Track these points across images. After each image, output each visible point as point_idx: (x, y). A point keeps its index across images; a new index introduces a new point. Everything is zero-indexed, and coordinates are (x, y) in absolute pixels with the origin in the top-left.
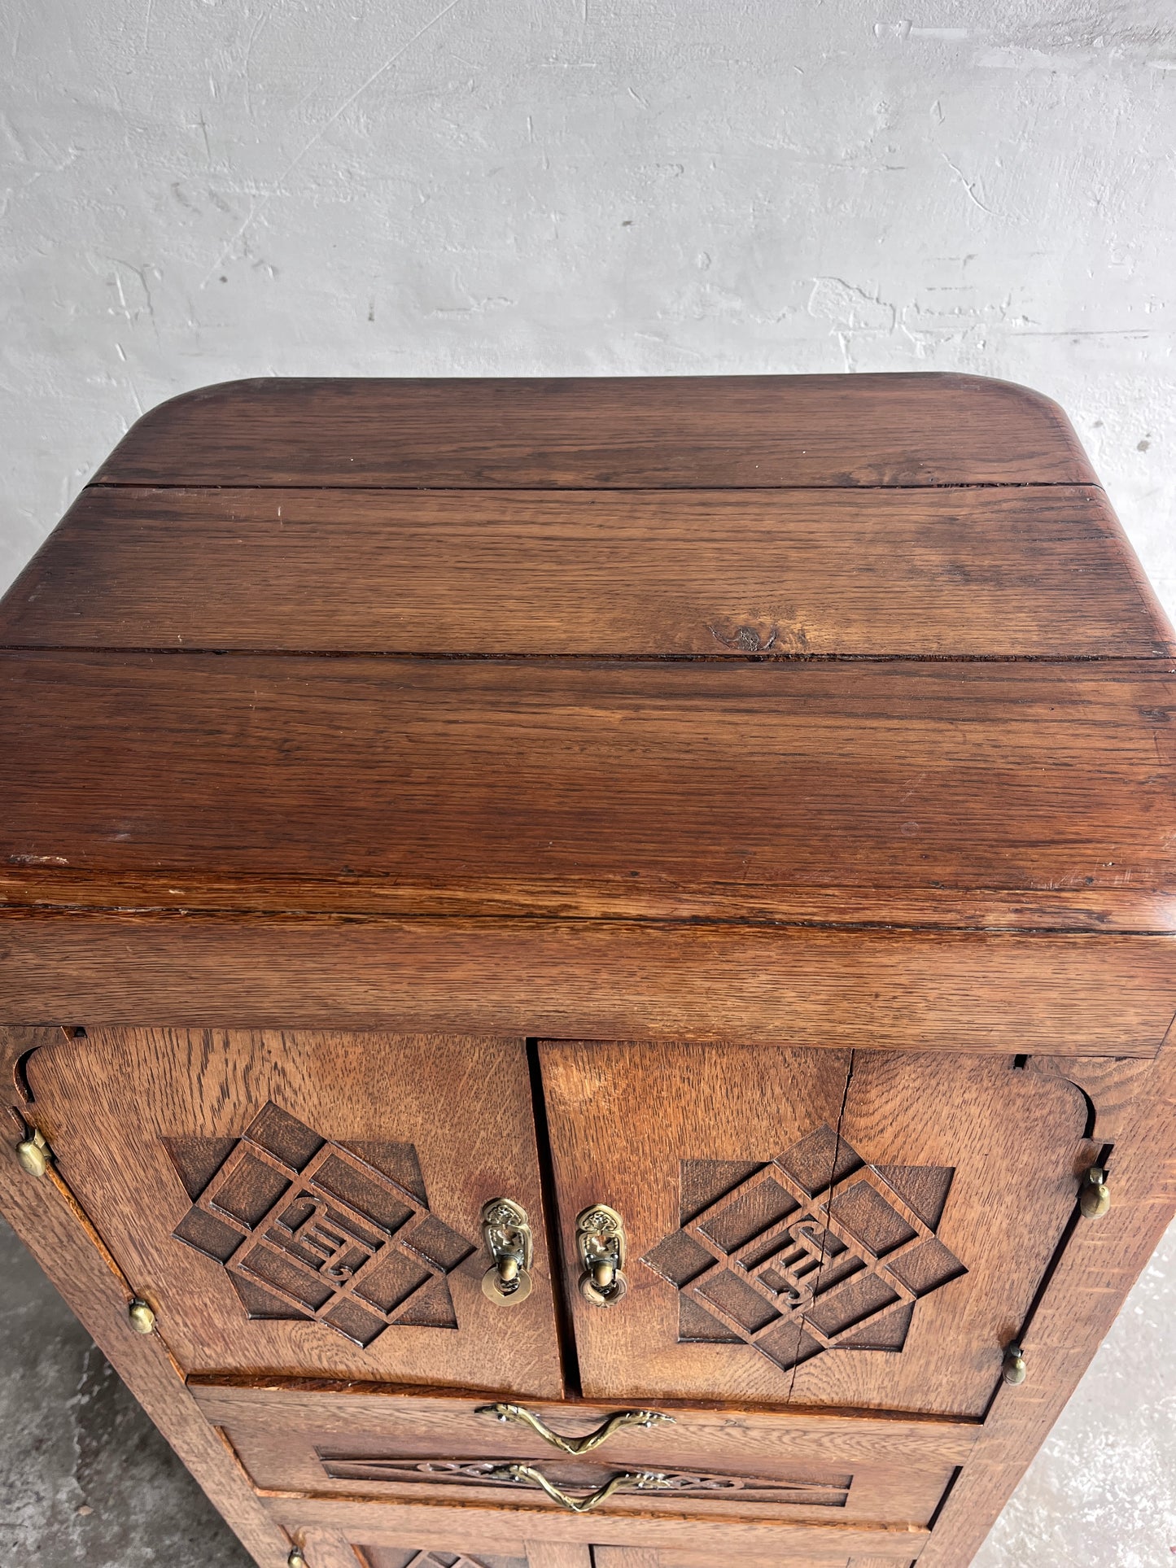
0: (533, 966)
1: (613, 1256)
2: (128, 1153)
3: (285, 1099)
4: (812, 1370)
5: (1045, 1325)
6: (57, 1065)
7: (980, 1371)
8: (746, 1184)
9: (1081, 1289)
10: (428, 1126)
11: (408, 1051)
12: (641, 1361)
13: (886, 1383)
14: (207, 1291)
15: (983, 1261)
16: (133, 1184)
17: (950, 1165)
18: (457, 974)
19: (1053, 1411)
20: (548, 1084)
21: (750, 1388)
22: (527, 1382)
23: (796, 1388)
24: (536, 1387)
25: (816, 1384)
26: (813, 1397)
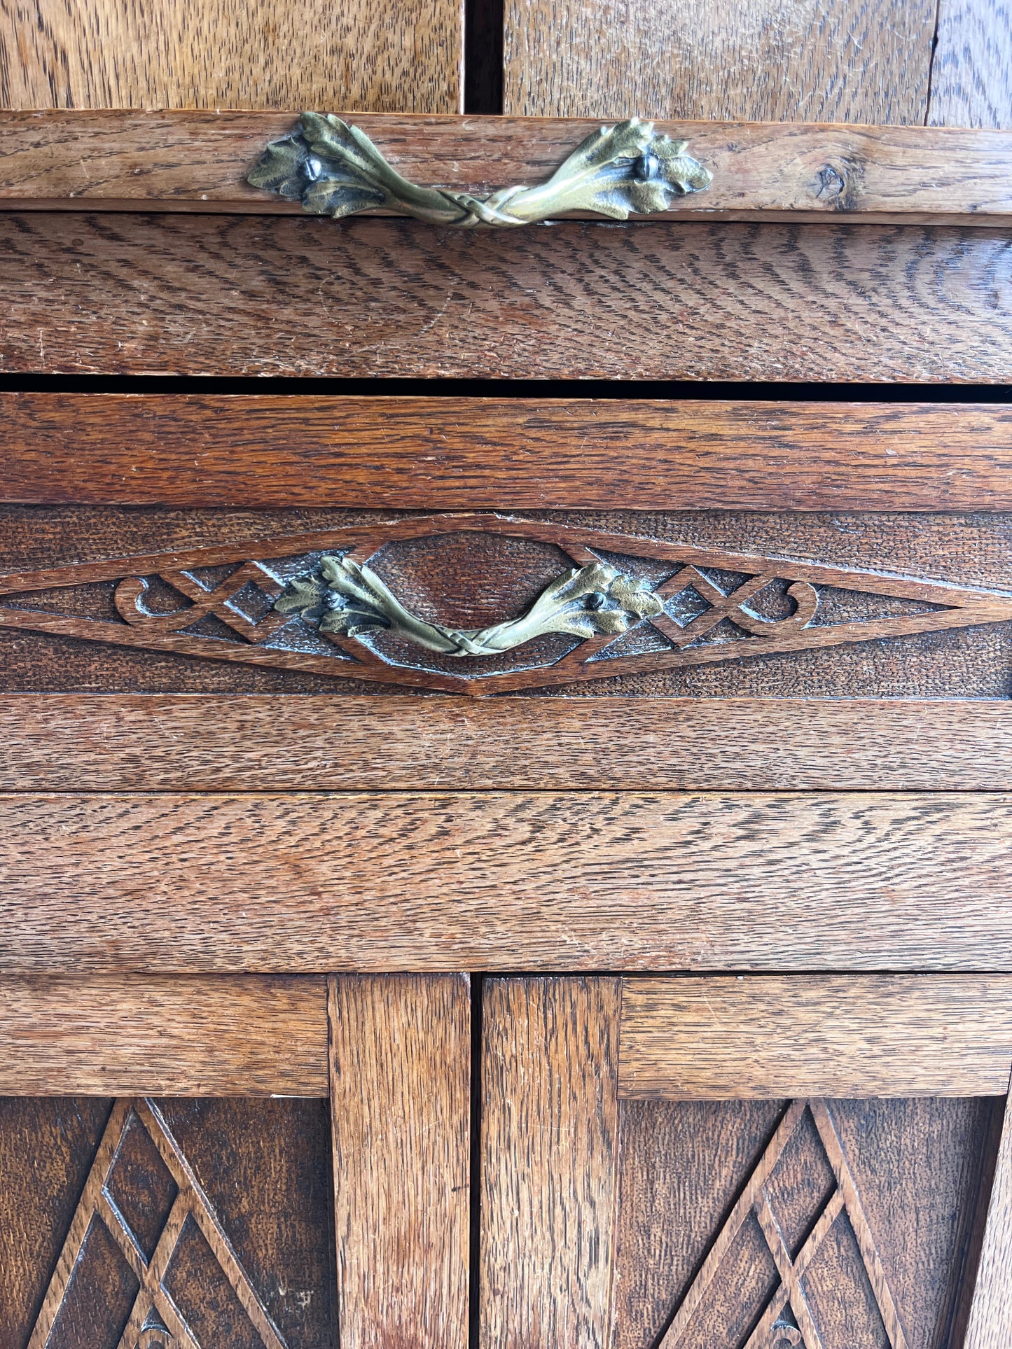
21: (852, 63)
22: (385, 46)
23: (942, 49)
24: (405, 64)
25: (982, 26)
26: (977, 97)
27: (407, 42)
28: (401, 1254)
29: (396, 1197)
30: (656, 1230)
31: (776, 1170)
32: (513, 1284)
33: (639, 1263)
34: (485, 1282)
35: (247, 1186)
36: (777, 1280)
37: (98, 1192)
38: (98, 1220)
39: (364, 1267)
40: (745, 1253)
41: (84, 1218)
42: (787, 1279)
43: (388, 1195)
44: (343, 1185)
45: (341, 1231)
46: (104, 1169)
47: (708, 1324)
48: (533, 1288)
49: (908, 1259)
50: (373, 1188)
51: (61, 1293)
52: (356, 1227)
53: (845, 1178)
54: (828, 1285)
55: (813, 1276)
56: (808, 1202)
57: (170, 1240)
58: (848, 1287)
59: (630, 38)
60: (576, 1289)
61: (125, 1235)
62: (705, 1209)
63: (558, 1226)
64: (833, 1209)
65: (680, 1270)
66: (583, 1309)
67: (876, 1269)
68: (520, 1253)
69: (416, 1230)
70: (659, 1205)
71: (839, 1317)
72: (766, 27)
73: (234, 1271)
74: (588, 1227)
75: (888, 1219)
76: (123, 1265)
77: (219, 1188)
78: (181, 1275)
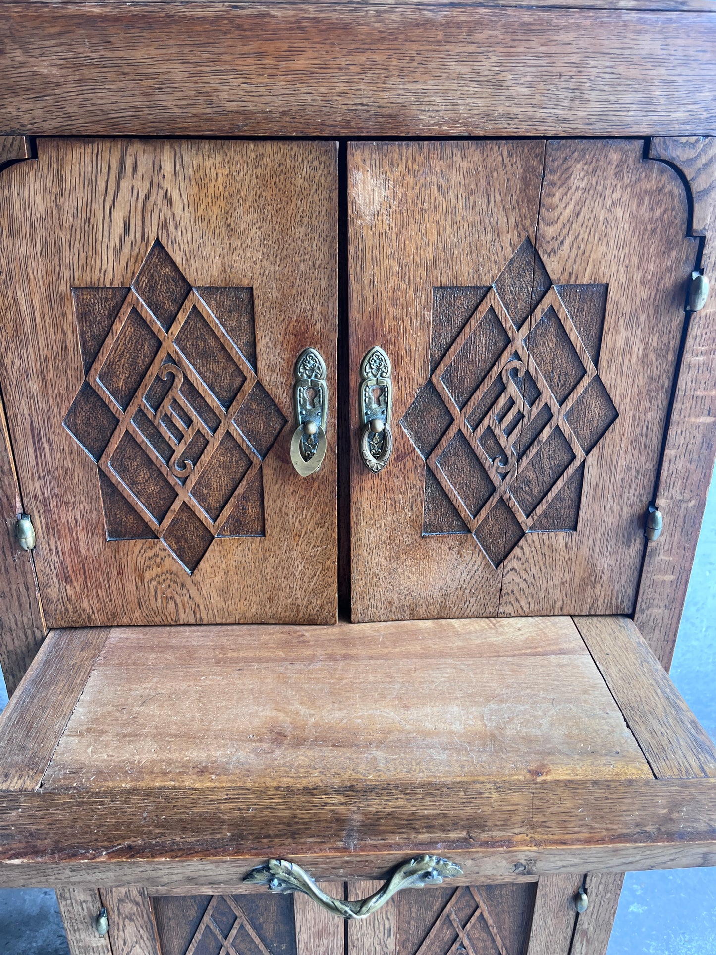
0: (350, 52)
1: (383, 413)
2: (47, 309)
3: (168, 236)
4: (515, 564)
5: (671, 472)
6: (11, 194)
7: (629, 549)
8: (474, 316)
9: (693, 419)
10: (265, 263)
11: (259, 170)
12: (394, 564)
13: (566, 576)
14: (80, 501)
15: (628, 400)
16: (45, 352)
17: (605, 282)
18: (300, 63)
19: (680, 592)
20: (352, 192)
21: (472, 597)
22: (311, 603)
23: (504, 591)
24: (317, 608)
25: (518, 584)
26: (516, 604)
27: (318, 602)
28: (319, 935)
29: (317, 920)
30: (412, 922)
31: (456, 903)
32: (360, 943)
33: (406, 932)
34: (350, 943)
35: (262, 914)
36: (457, 935)
37: (207, 919)
38: (207, 926)
39: (306, 940)
40: (446, 927)
41: (202, 926)
42: (461, 935)
43: (315, 919)
44: (298, 918)
45: (298, 930)
46: (210, 911)
47: (433, 948)
48: (367, 945)
49: (506, 926)
50: (309, 917)
51: (193, 950)
52: (303, 929)
53: (481, 904)
54: (477, 935)
55: (471, 933)
56: (468, 911)
57: (234, 932)
58: (484, 935)
59: (396, 597)
60: (383, 944)
61: (217, 931)
62: (430, 916)
63: (376, 926)
64: (477, 914)
65: (421, 933)
66: (386, 950)
67: (494, 930)
68: (362, 935)
69: (325, 929)
70: (413, 915)
71: (481, 945)
72: (441, 589)
73: (257, 940)
74: (387, 926)
75: (497, 915)
76: (216, 939)
77: (251, 915)
78: (238, 941)
